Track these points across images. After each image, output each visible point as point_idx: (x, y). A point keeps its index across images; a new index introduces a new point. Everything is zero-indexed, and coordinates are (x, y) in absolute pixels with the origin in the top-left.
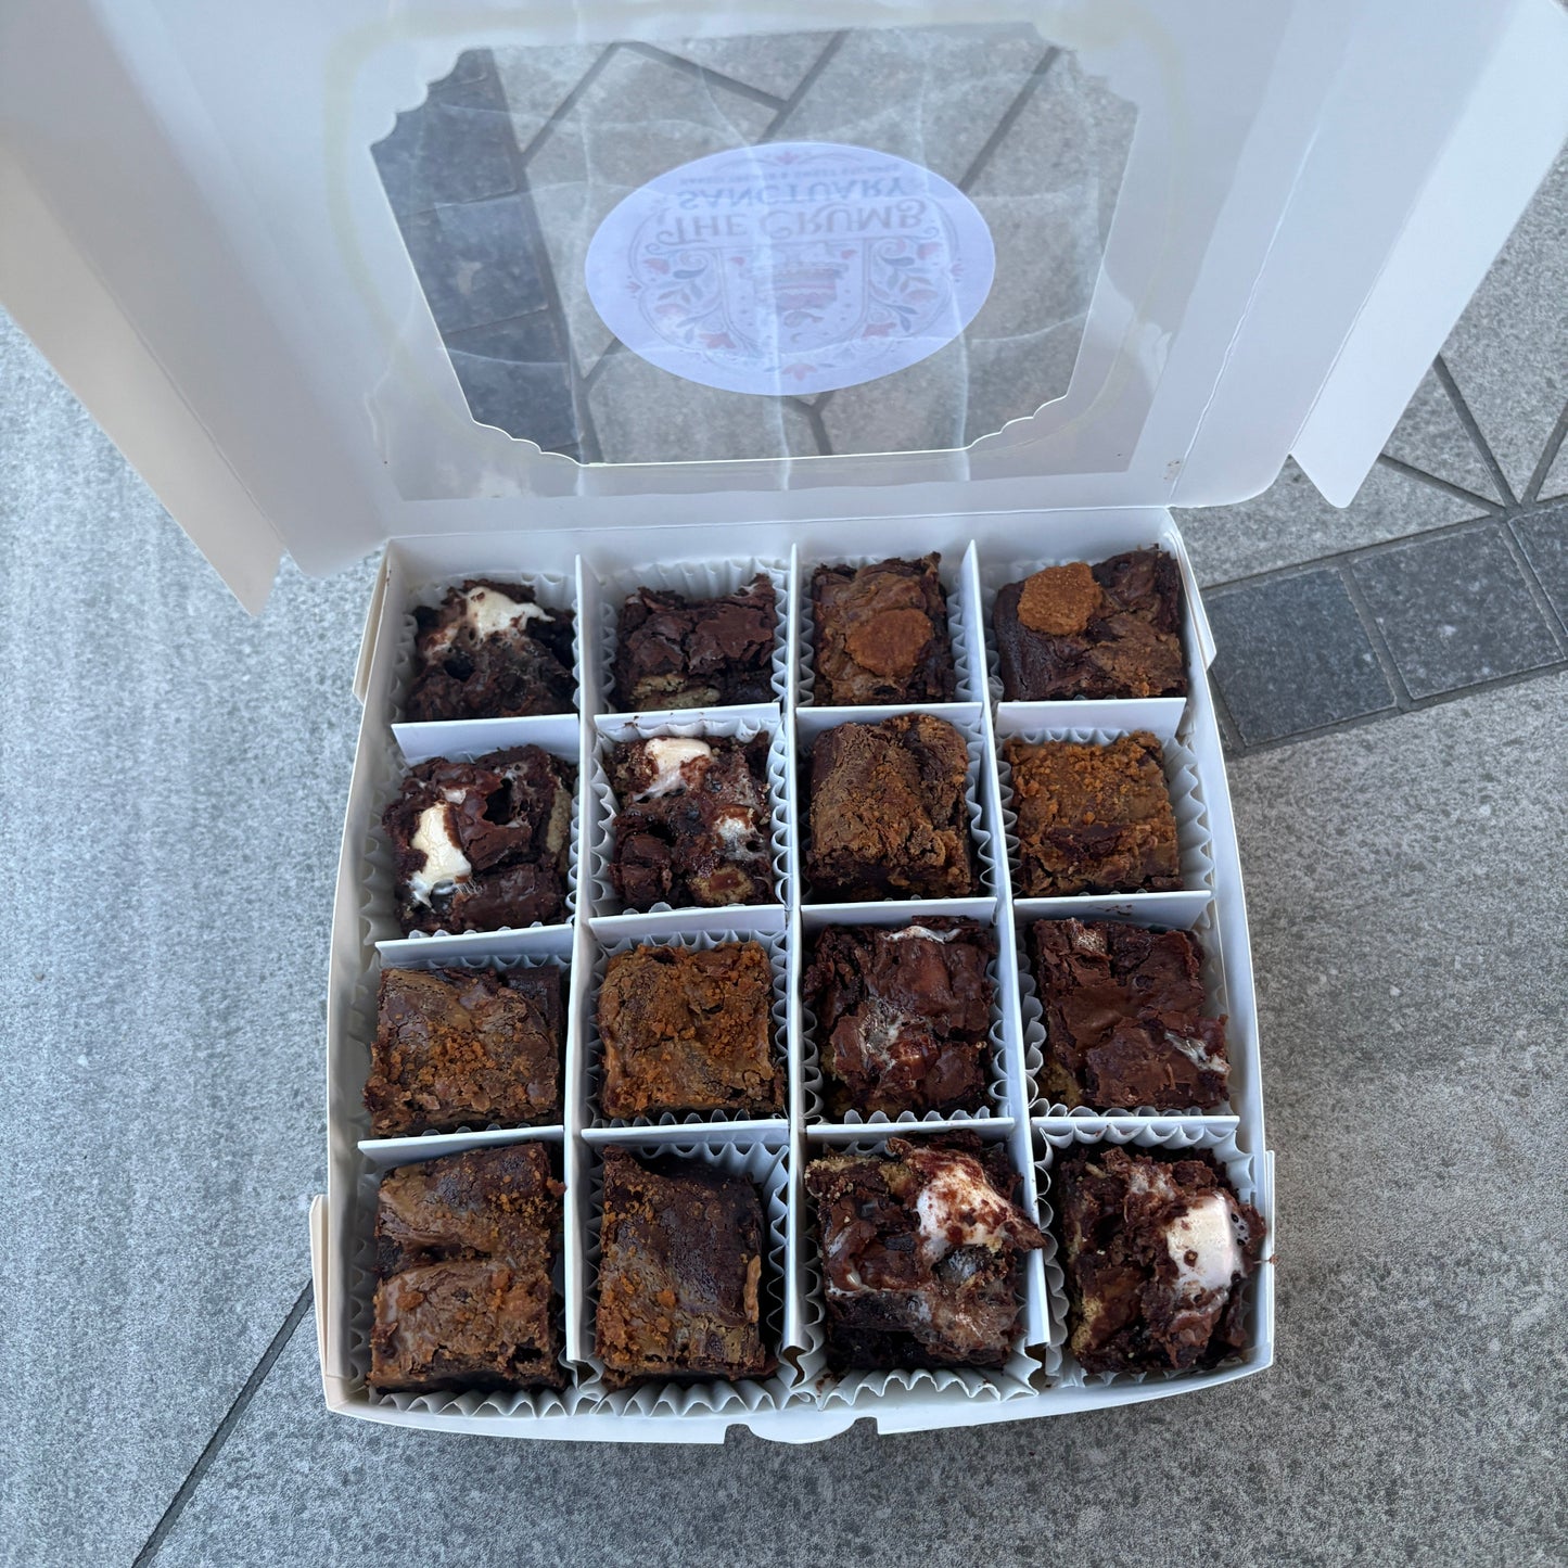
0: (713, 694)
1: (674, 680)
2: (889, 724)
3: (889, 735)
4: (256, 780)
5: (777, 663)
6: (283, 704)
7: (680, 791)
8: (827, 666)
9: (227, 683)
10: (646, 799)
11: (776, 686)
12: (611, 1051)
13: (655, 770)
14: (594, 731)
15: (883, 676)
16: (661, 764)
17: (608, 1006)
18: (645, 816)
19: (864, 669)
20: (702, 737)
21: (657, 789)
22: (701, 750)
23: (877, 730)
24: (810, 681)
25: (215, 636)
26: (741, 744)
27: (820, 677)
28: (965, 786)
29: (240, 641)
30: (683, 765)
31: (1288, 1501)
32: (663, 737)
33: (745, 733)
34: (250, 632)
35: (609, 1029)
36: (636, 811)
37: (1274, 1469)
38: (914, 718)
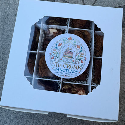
0: (59, 23)
1: (54, 21)
2: (81, 31)
3: (81, 33)
4: (9, 21)
5: (67, 21)
6: (12, 12)
7: (53, 36)
8: (74, 22)
9: (5, 9)
10: (48, 36)
11: (67, 24)
12: (40, 68)
13: (50, 33)
14: (43, 26)
15: (81, 25)
16: (51, 32)
17: (40, 63)
18: (48, 39)
19: (78, 24)
20: (57, 29)
21: (50, 35)
22: (56, 31)
23: (79, 32)
24: (71, 24)
25: (4, 3)
26: (62, 31)
27: (73, 23)
28: (89, 41)
29: (7, 4)
30: (54, 33)
31: (123, 114)
32: (51, 28)
33: (62, 29)
34: (8, 3)
35: (40, 65)
36: (47, 38)
37: (122, 111)
38: (84, 31)
